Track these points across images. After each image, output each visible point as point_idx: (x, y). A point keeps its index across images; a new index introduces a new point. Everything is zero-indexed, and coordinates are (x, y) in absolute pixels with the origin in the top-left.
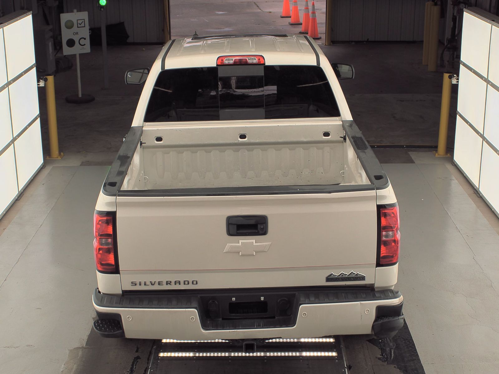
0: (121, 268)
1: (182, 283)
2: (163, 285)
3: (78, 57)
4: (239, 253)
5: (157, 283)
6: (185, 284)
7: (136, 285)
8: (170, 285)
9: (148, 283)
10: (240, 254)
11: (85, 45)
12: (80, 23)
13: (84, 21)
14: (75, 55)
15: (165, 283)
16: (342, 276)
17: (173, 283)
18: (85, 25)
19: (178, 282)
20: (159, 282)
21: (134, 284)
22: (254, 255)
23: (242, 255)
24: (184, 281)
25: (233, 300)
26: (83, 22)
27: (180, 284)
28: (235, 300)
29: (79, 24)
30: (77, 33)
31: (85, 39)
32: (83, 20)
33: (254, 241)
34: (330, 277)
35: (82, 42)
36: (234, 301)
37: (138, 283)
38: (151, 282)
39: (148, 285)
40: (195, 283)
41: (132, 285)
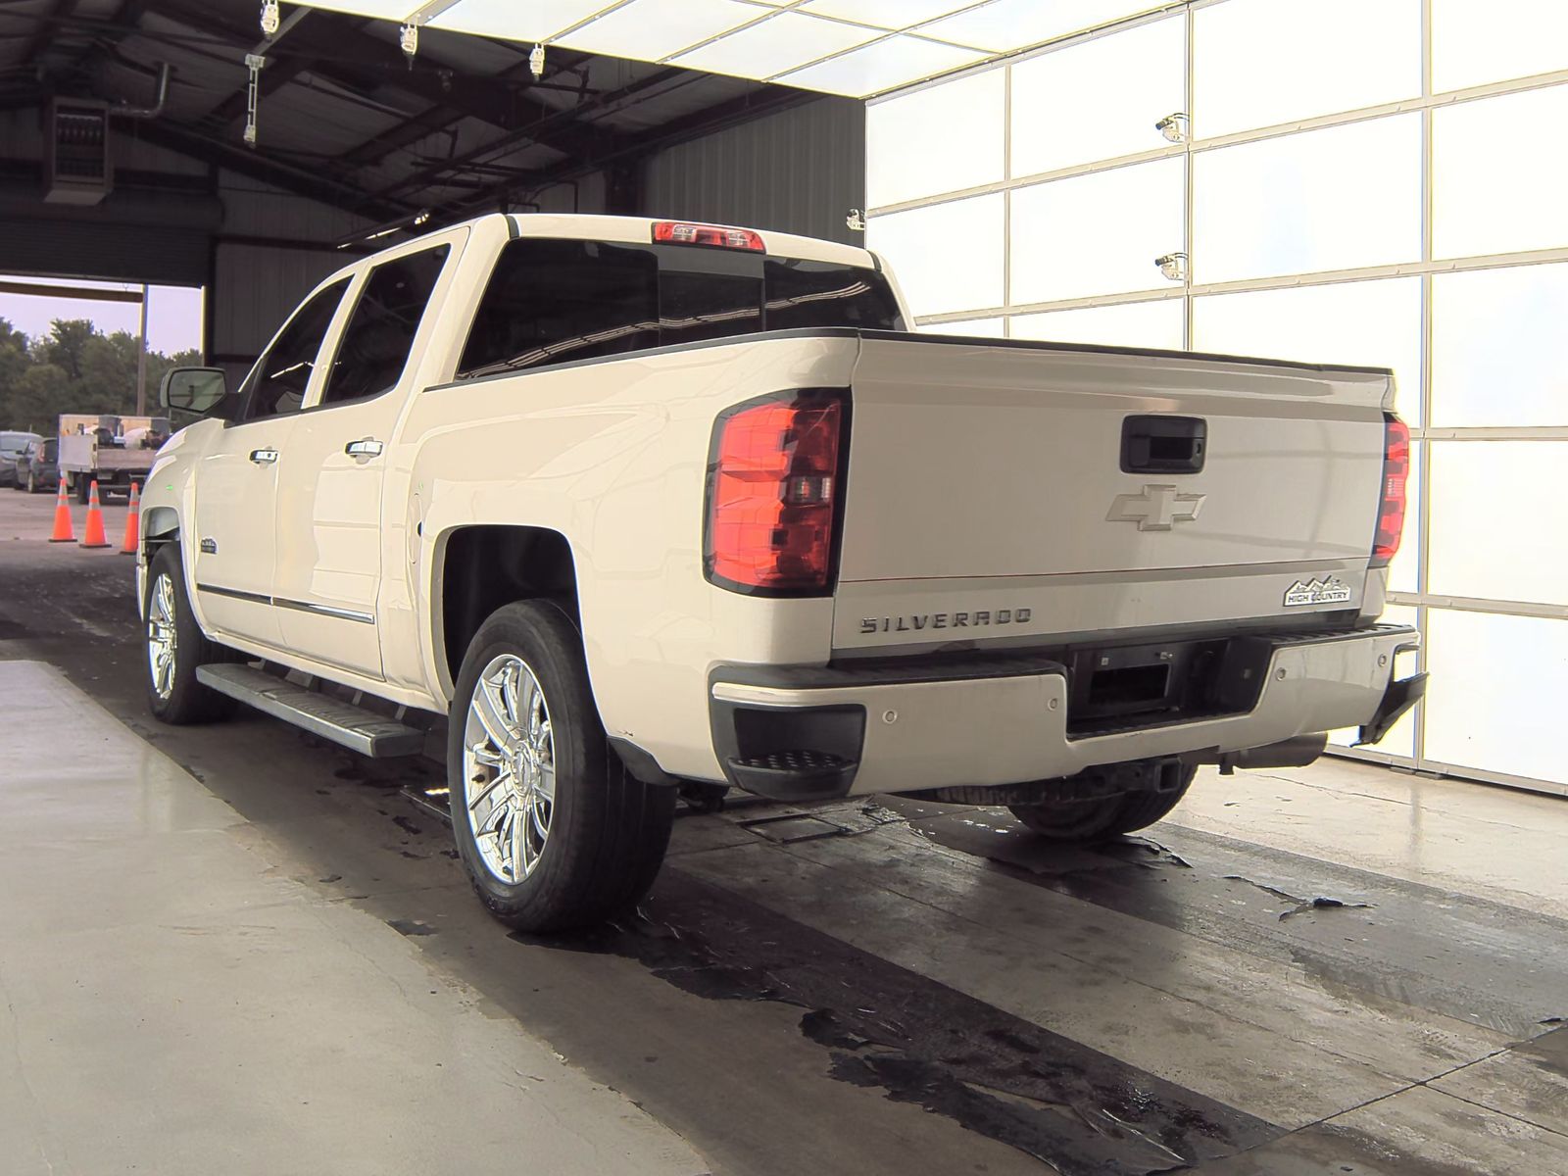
1: (994, 618)
2: (944, 626)
4: (1140, 523)
5: (930, 622)
6: (999, 621)
7: (874, 629)
8: (964, 625)
9: (908, 623)
10: (1142, 525)
15: (950, 620)
19: (985, 615)
20: (936, 617)
21: (871, 628)
22: (1170, 530)
23: (1144, 530)
24: (1000, 613)
25: (1103, 663)
27: (987, 622)
28: (1106, 663)
36: (1104, 667)
37: (880, 626)
38: (916, 618)
39: (907, 629)
40: (1024, 616)
41: (865, 629)
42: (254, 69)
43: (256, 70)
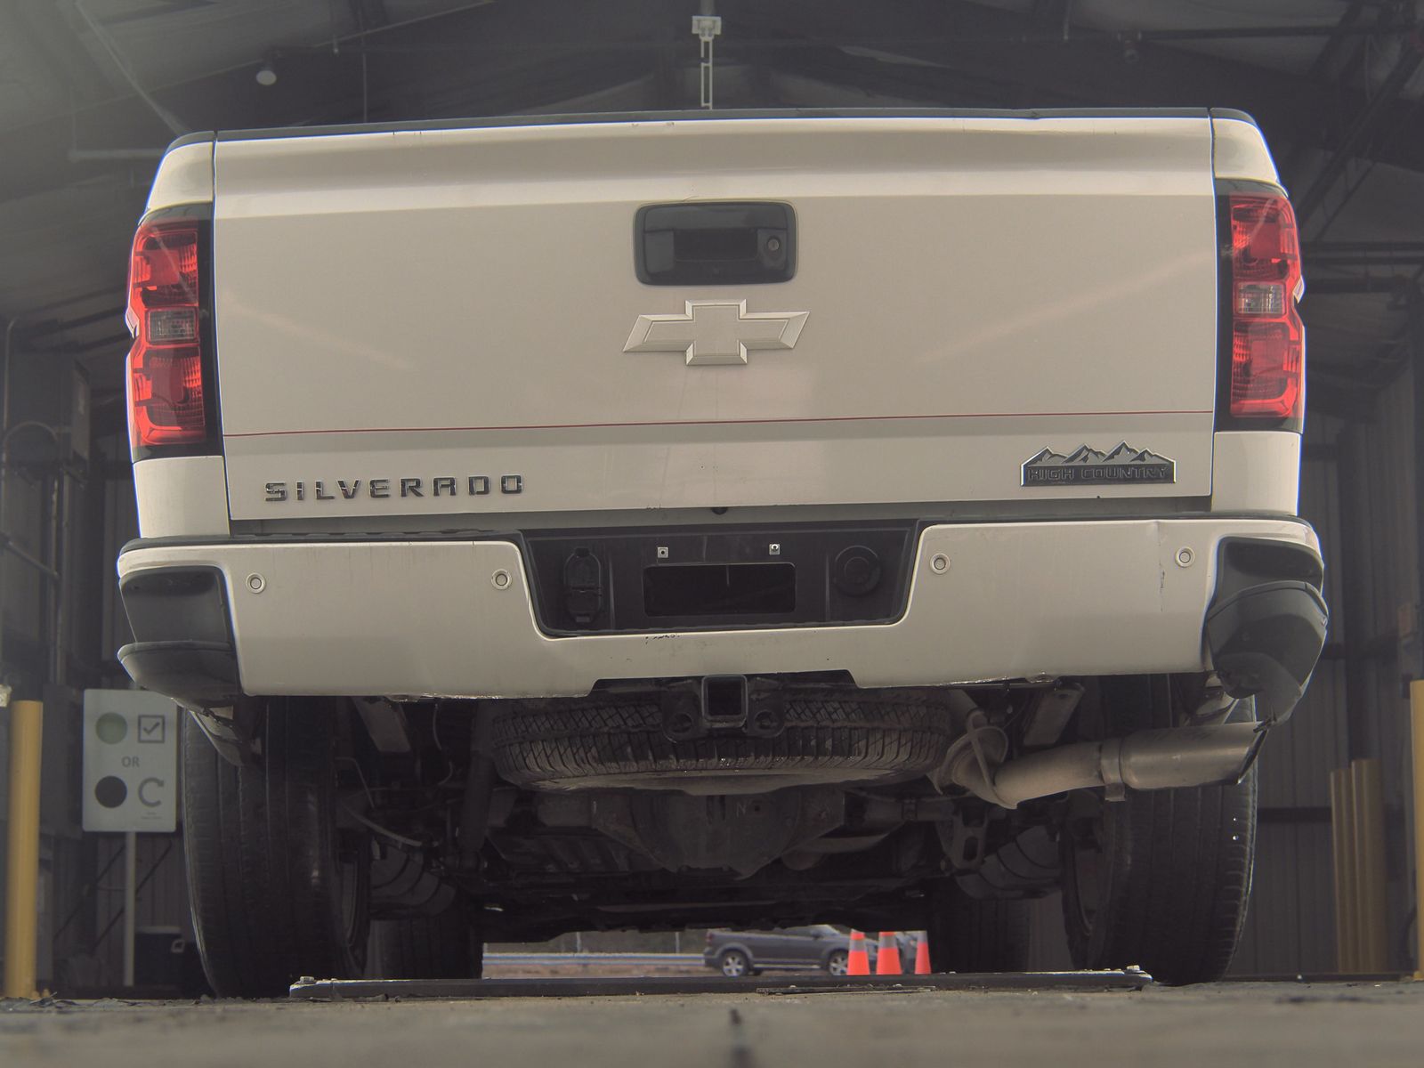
0: (227, 425)
1: (462, 487)
2: (387, 496)
3: (131, 843)
4: (684, 352)
5: (365, 489)
6: (472, 492)
7: (283, 496)
8: (418, 495)
9: (332, 489)
10: (690, 356)
11: (158, 803)
12: (149, 728)
13: (164, 723)
14: (121, 836)
15: (395, 488)
16: (1085, 459)
17: (427, 488)
18: (163, 737)
19: (448, 483)
20: (372, 483)
21: (276, 493)
22: (745, 364)
23: (695, 364)
24: (471, 481)
25: (660, 555)
26: (157, 725)
27: (453, 493)
28: (666, 555)
29: (145, 730)
30: (135, 761)
31: (161, 784)
32: (160, 720)
33: (743, 305)
34: (1039, 464)
35: (151, 792)
36: (663, 560)
37: (292, 491)
38: (342, 484)
39: (332, 498)
40: (511, 486)
41: (270, 496)
42: (706, 38)
43: (710, 39)
